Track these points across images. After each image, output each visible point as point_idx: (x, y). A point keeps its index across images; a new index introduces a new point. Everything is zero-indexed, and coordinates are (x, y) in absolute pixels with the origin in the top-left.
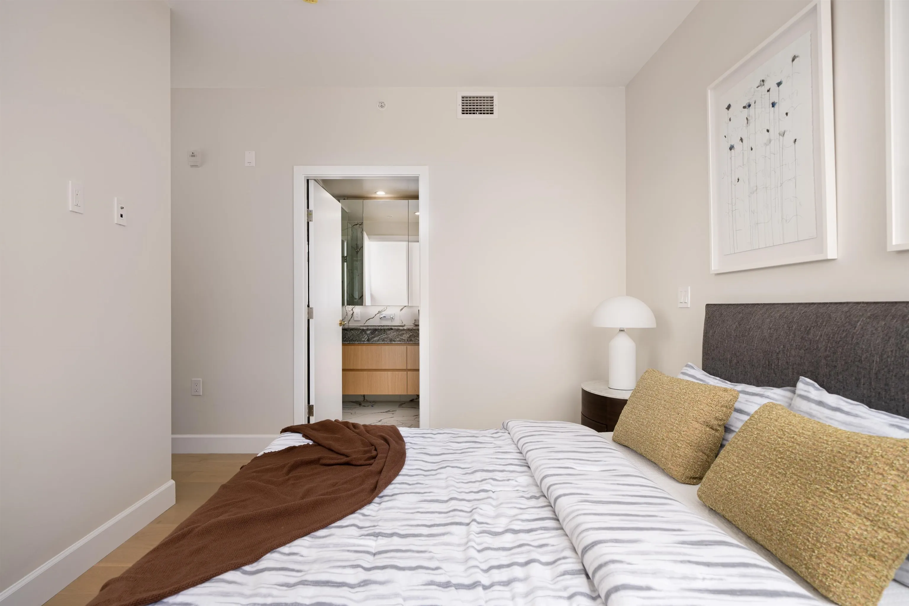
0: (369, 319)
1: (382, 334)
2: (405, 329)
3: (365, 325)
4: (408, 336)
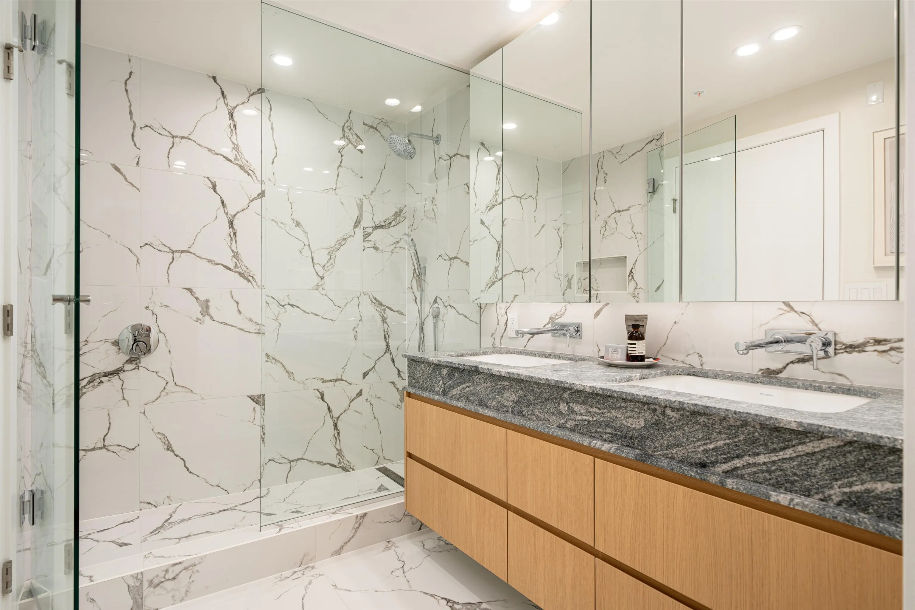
1: (464, 382)
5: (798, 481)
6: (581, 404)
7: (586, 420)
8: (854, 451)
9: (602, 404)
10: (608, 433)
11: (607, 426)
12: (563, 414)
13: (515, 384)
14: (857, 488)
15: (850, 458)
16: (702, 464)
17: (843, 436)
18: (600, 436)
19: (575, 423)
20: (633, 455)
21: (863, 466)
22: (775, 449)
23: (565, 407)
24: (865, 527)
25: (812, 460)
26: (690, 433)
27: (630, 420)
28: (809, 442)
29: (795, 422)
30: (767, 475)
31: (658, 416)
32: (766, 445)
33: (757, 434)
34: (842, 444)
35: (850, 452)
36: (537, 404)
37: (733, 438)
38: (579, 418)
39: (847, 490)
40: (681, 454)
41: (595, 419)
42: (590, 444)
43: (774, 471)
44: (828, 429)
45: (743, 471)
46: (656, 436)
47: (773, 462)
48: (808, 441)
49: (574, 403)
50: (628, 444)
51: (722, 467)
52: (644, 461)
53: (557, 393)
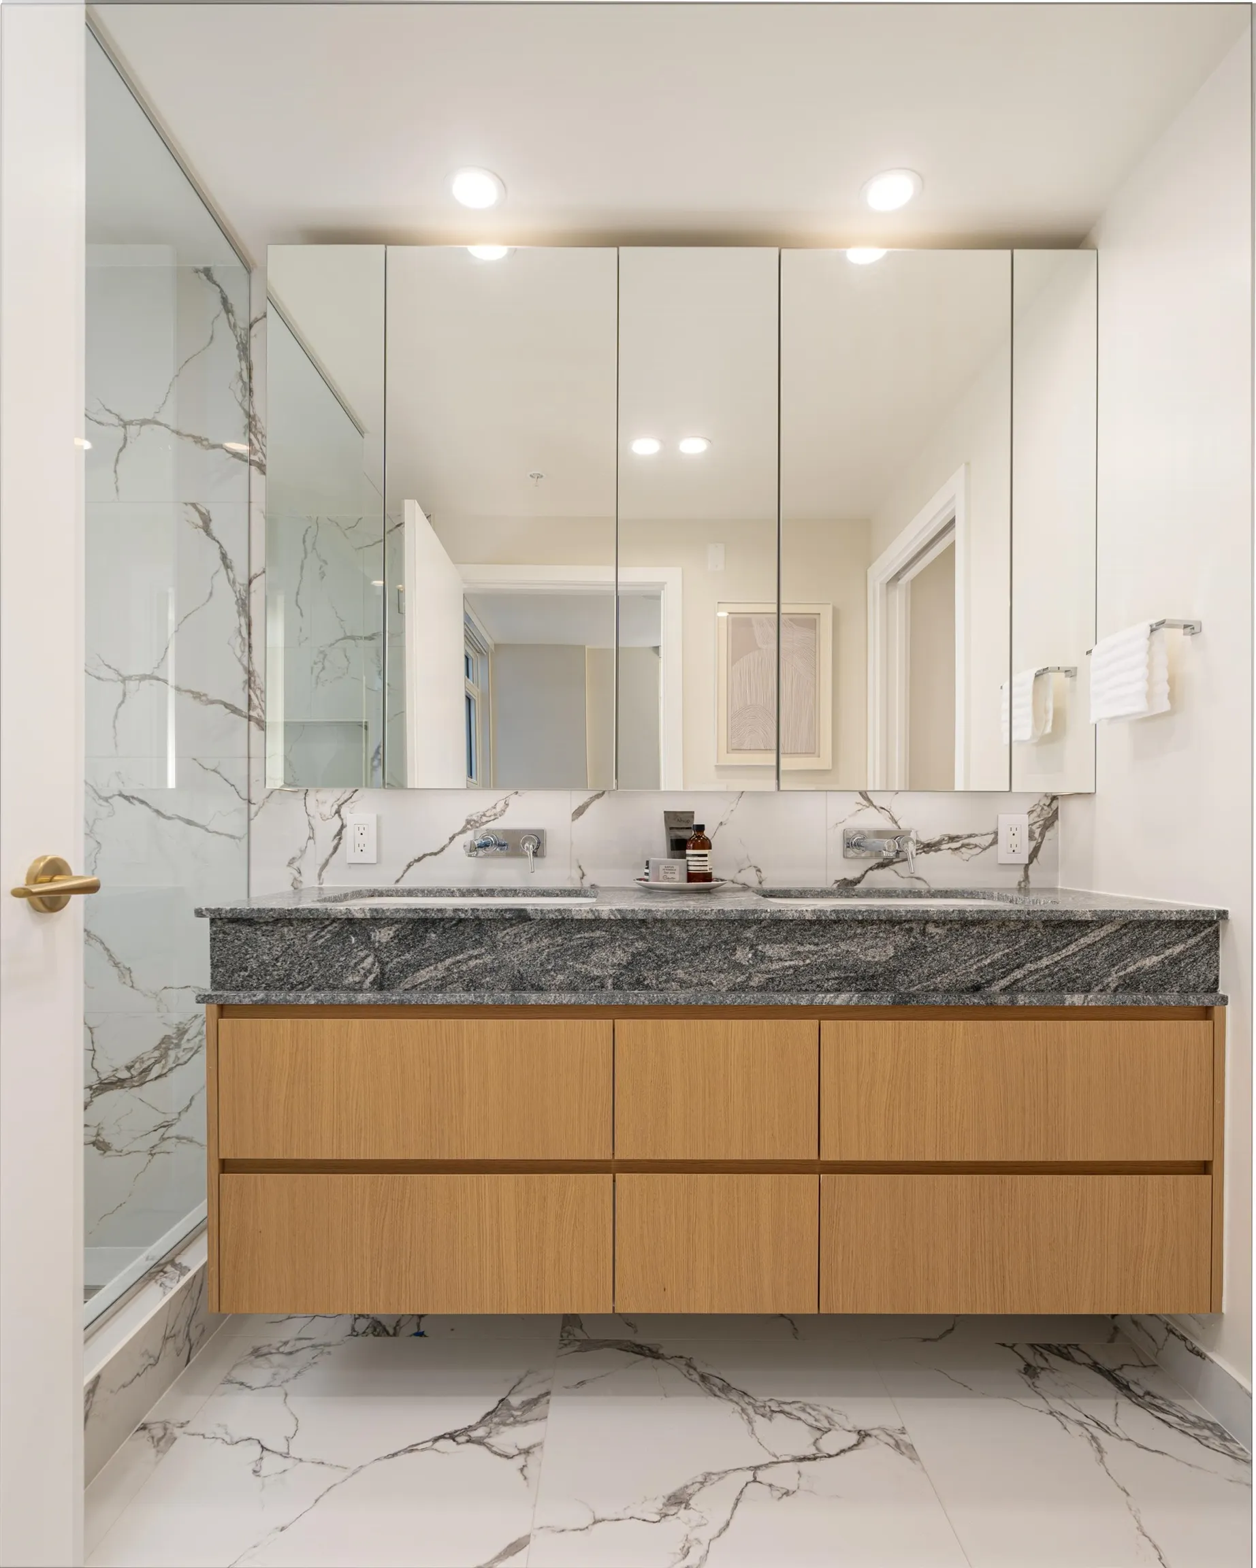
0: (419, 860)
1: (462, 949)
2: (605, 916)
3: (400, 885)
4: (621, 956)
5: (1080, 977)
6: (781, 943)
7: (790, 967)
8: (1128, 932)
9: (822, 936)
10: (833, 979)
11: (831, 968)
12: (743, 966)
13: (624, 932)
14: (1130, 969)
15: (1126, 940)
16: (975, 987)
17: (1132, 917)
18: (818, 986)
19: (767, 976)
20: (889, 999)
21: (1135, 945)
22: (1057, 948)
23: (747, 955)
24: (1148, 1004)
25: (1093, 951)
26: (960, 950)
27: (870, 952)
28: (1091, 932)
29: (1090, 911)
30: (1049, 979)
31: (915, 938)
32: (1049, 945)
33: (1039, 935)
34: (1119, 927)
35: (1125, 935)
36: (682, 959)
37: (1013, 945)
38: (775, 966)
39: (1122, 973)
40: (948, 981)
41: (808, 961)
42: (813, 1000)
43: (1056, 973)
44: (1119, 913)
45: (1025, 981)
46: (911, 966)
47: (1056, 962)
48: (1089, 931)
49: (766, 944)
50: (868, 987)
51: (1000, 984)
52: (906, 1003)
53: (730, 933)
